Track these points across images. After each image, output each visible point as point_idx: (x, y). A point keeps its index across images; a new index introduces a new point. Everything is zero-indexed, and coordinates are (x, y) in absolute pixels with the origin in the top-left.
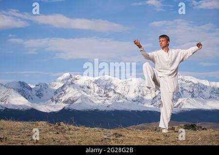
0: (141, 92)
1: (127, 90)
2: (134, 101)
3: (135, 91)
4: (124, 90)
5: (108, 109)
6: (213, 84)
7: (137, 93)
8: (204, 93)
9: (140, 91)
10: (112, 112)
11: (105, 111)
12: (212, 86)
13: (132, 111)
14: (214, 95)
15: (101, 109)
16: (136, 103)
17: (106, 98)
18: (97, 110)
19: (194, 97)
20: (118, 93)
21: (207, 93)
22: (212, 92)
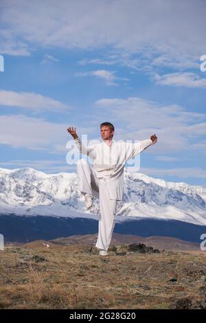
0: (74, 192)
1: (55, 188)
2: (64, 204)
3: (66, 191)
4: (52, 189)
5: (28, 214)
6: (171, 185)
7: (68, 193)
8: (158, 197)
9: (72, 191)
10: (33, 218)
11: (24, 216)
12: (169, 188)
13: (61, 218)
14: (171, 200)
15: (18, 213)
16: (66, 206)
17: (25, 198)
18: (13, 214)
19: (144, 201)
20: (42, 192)
21: (162, 197)
22: (169, 195)
